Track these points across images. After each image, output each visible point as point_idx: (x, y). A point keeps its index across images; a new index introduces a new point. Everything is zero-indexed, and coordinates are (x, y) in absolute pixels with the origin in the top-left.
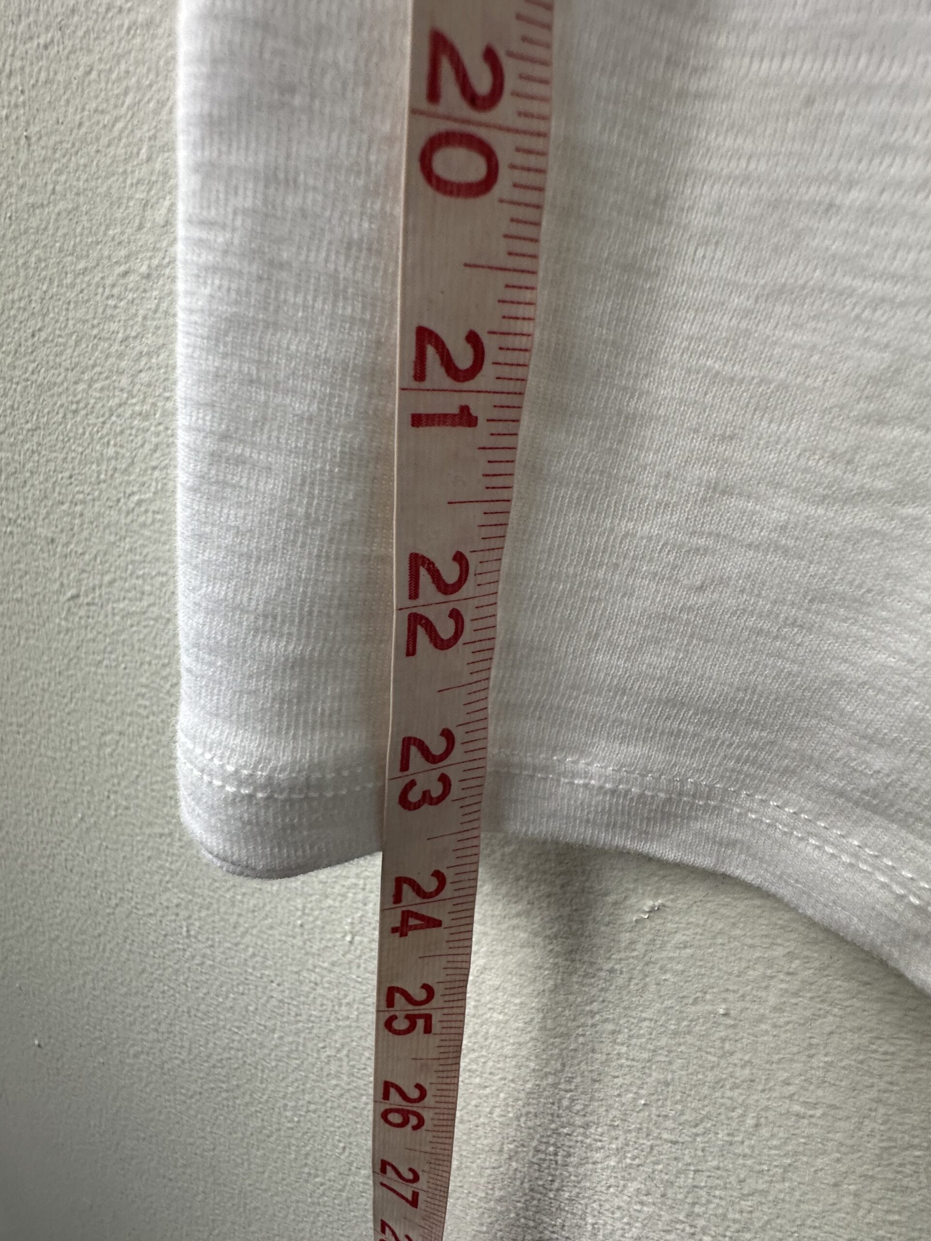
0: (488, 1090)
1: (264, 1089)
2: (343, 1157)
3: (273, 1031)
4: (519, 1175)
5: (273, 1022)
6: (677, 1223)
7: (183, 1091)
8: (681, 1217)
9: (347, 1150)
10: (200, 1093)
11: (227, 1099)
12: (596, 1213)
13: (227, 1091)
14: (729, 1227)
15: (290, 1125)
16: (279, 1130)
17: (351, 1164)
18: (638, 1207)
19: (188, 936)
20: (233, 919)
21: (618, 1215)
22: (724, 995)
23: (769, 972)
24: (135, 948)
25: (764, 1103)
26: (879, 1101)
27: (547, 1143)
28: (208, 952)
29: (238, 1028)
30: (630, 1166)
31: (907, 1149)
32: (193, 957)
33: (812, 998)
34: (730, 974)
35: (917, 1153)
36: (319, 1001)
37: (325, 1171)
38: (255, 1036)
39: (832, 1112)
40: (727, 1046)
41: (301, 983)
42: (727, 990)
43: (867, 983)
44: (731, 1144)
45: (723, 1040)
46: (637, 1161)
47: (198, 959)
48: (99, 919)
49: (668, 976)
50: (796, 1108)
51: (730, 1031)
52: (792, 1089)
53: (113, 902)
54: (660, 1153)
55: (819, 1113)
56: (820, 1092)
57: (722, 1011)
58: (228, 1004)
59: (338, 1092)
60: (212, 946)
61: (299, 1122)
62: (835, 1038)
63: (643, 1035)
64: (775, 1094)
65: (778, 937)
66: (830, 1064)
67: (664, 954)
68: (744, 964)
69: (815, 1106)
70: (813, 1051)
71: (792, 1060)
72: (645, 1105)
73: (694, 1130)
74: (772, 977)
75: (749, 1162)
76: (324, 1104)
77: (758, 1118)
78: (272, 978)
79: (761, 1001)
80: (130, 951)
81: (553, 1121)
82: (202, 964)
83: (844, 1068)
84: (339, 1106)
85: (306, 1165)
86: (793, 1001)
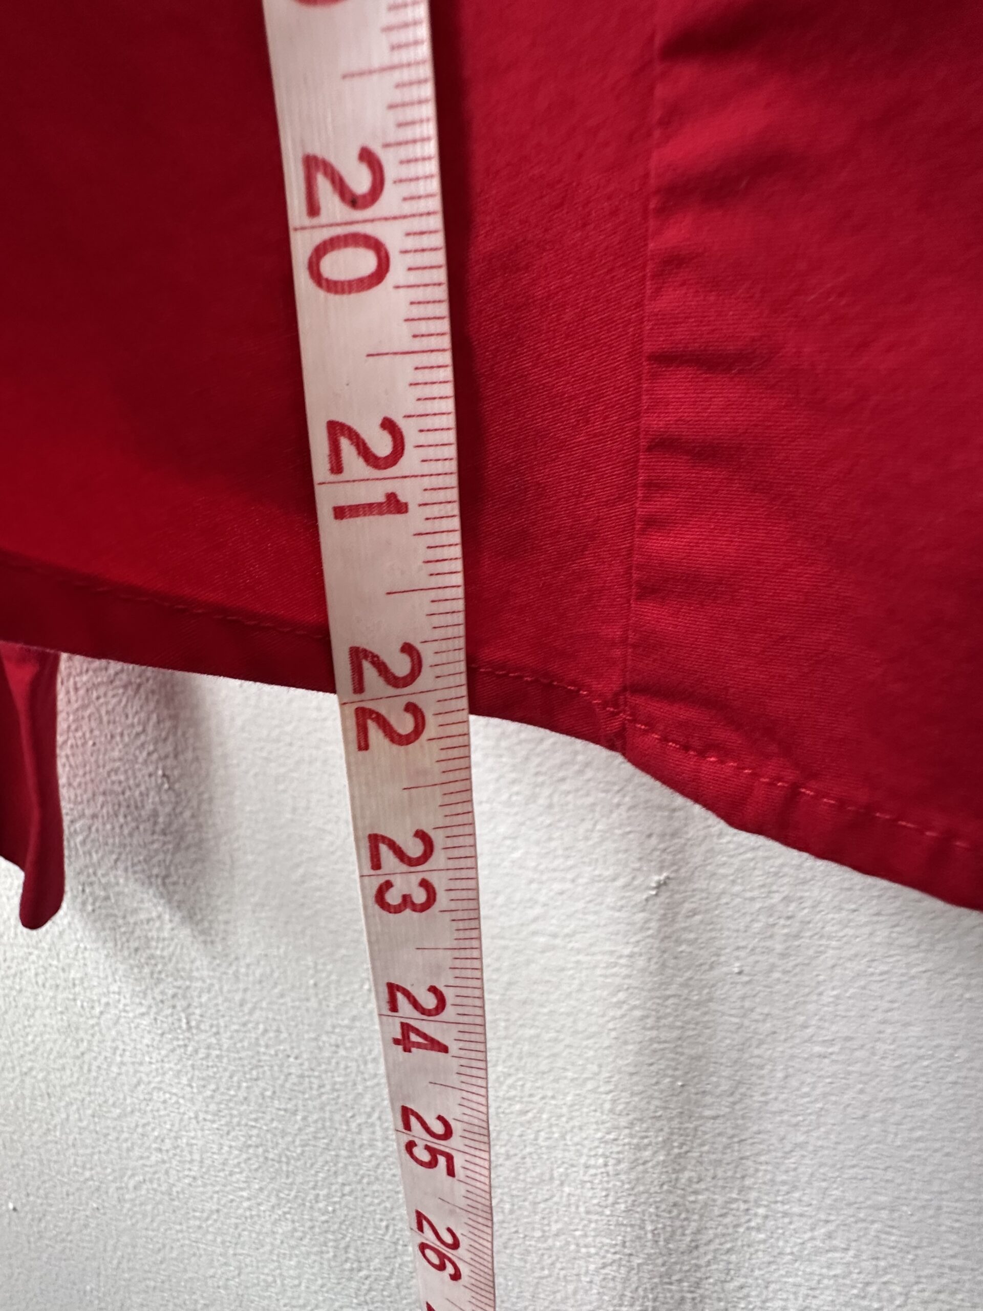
0: (530, 1115)
1: (292, 1184)
2: (387, 1238)
3: (295, 1113)
4: (573, 1200)
5: (293, 1102)
6: (730, 1202)
7: (197, 1214)
8: (734, 1196)
9: (391, 1229)
10: (218, 1211)
11: (250, 1209)
12: (654, 1218)
13: (249, 1199)
14: (778, 1191)
15: (324, 1218)
16: (312, 1228)
17: (396, 1243)
18: (692, 1198)
19: (190, 1028)
20: (238, 997)
21: (675, 1212)
22: (736, 953)
23: (771, 920)
24: (127, 1058)
25: (789, 1051)
26: (884, 1022)
27: (595, 1155)
28: (213, 1040)
29: (256, 1120)
30: (679, 1155)
31: (914, 1062)
32: (196, 1051)
33: (811, 937)
34: (738, 931)
35: (926, 1063)
36: (342, 1065)
37: (368, 1260)
38: (275, 1124)
39: (848, 1044)
40: (747, 1004)
41: (320, 1049)
42: (738, 948)
43: (855, 911)
44: (766, 1103)
45: (743, 998)
46: (685, 1148)
47: (202, 1053)
48: (81, 1034)
49: (683, 947)
50: (817, 1049)
51: (748, 987)
52: (810, 1031)
53: (97, 1010)
54: (705, 1133)
55: (835, 1049)
56: (834, 1028)
57: (736, 970)
58: (242, 1094)
59: (374, 1162)
60: (217, 1033)
61: (334, 1211)
62: (838, 970)
63: (669, 1014)
64: (797, 1041)
65: (772, 884)
66: (837, 997)
67: (677, 926)
68: (748, 918)
69: (832, 1042)
70: (821, 989)
71: (805, 1002)
72: (682, 1086)
73: (731, 1099)
74: (774, 925)
75: (786, 1117)
76: (360, 1182)
77: (786, 1068)
78: (289, 1053)
79: (769, 950)
80: (122, 1063)
81: (598, 1130)
82: (208, 1056)
83: (849, 998)
84: (377, 1179)
85: (346, 1260)
86: (797, 943)
